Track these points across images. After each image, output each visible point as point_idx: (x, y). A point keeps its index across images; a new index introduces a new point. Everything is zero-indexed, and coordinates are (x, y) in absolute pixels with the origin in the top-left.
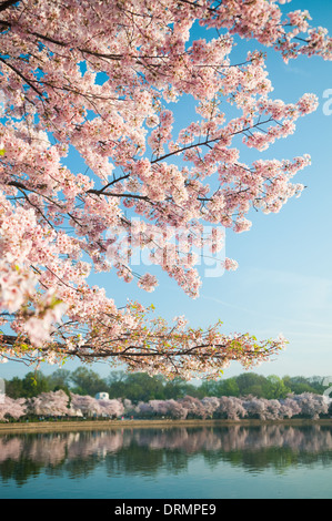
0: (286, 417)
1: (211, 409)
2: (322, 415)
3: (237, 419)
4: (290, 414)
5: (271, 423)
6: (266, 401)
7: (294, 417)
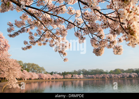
0: (119, 78)
1: (101, 77)
2: (127, 77)
3: (107, 78)
4: (119, 77)
5: (115, 79)
6: (114, 75)
7: (120, 78)
